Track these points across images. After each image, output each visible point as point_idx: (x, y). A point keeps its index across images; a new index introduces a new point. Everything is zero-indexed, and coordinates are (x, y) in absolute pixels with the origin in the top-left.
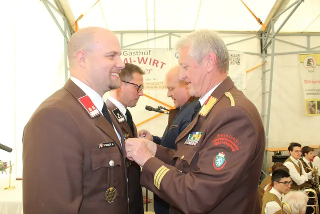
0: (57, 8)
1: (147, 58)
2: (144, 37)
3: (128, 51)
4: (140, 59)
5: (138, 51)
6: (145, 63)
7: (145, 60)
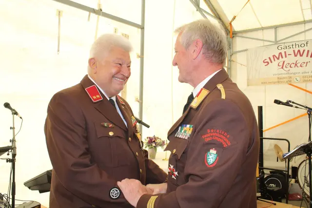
0: (213, 15)
1: (304, 51)
2: (301, 28)
3: (283, 45)
4: (296, 52)
5: (294, 44)
6: (301, 56)
7: (301, 53)
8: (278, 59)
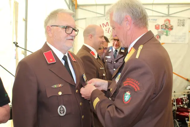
8: (106, 26)
